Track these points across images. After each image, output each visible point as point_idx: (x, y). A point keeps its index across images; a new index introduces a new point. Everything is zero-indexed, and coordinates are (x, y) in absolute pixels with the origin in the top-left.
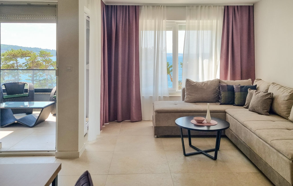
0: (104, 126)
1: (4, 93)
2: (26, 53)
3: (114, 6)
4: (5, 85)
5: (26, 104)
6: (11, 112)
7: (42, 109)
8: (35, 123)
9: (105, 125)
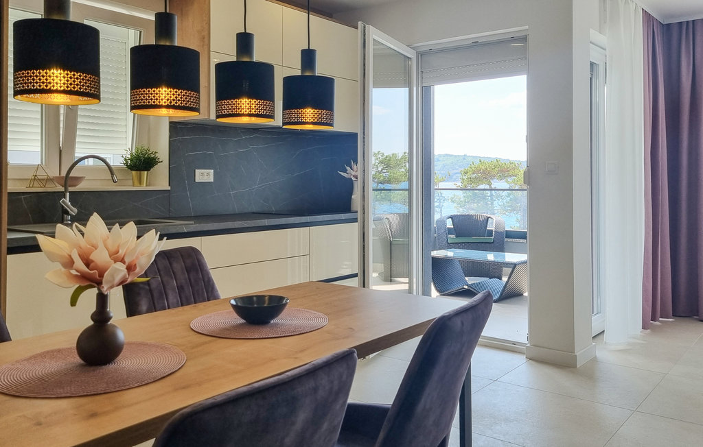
0: (657, 323)
1: (449, 236)
2: (508, 168)
3: (688, 22)
4: (451, 217)
5: (491, 257)
6: (458, 267)
7: (512, 266)
8: (500, 297)
9: (661, 322)
